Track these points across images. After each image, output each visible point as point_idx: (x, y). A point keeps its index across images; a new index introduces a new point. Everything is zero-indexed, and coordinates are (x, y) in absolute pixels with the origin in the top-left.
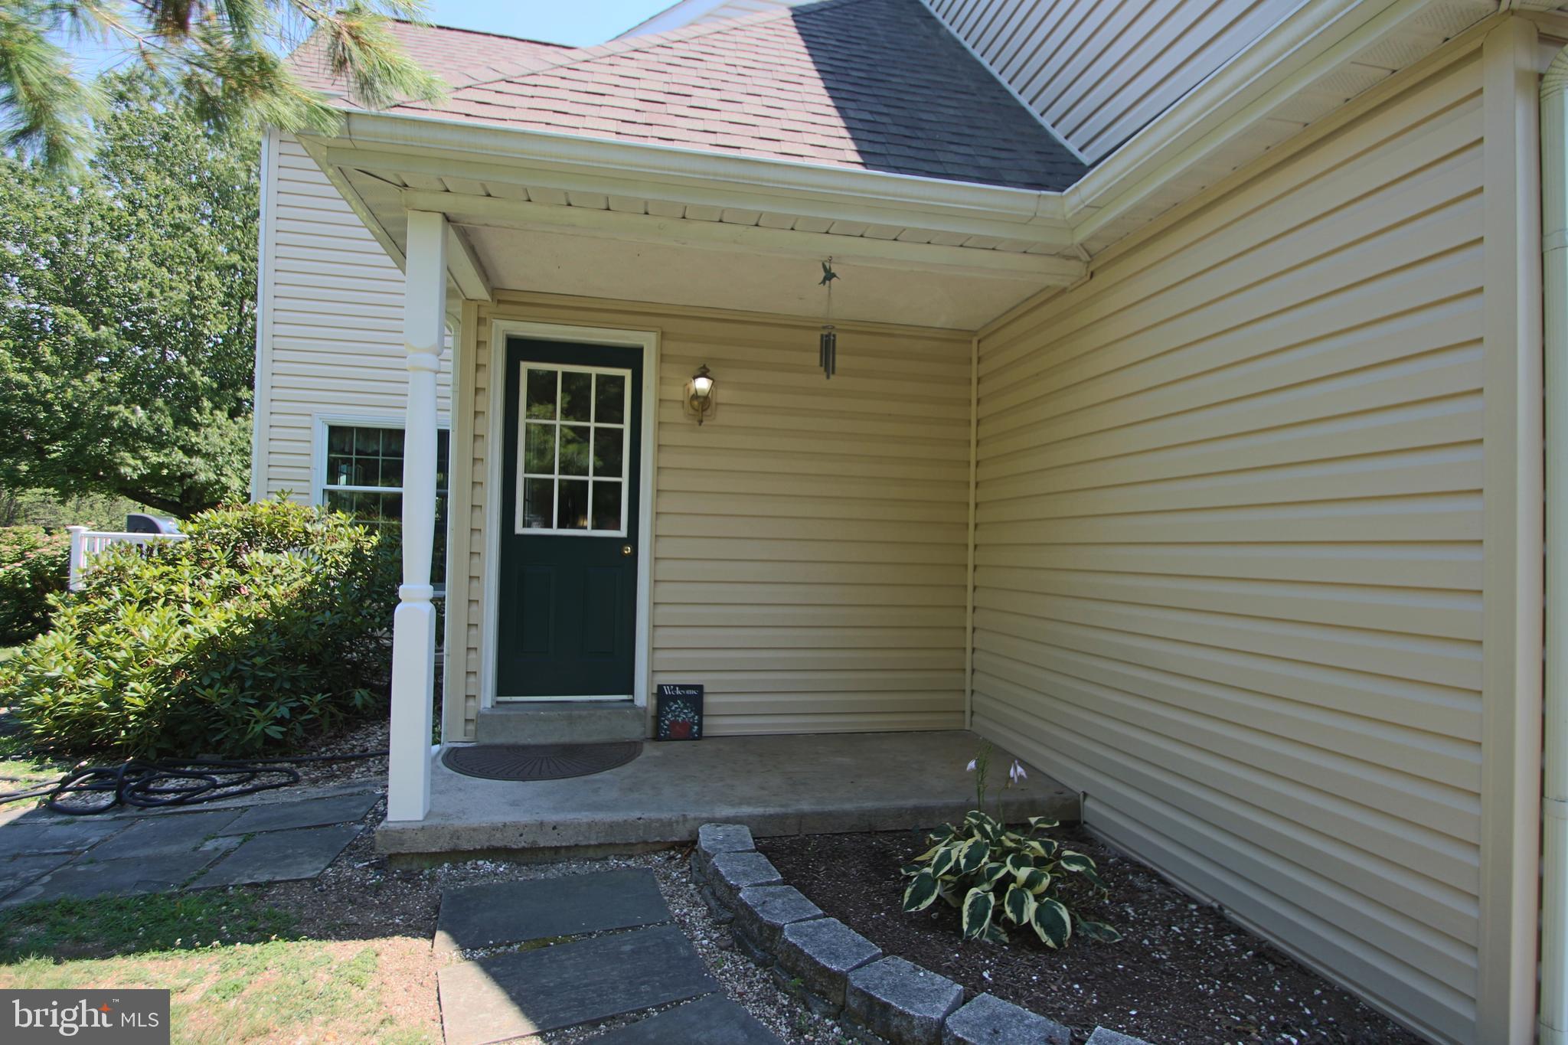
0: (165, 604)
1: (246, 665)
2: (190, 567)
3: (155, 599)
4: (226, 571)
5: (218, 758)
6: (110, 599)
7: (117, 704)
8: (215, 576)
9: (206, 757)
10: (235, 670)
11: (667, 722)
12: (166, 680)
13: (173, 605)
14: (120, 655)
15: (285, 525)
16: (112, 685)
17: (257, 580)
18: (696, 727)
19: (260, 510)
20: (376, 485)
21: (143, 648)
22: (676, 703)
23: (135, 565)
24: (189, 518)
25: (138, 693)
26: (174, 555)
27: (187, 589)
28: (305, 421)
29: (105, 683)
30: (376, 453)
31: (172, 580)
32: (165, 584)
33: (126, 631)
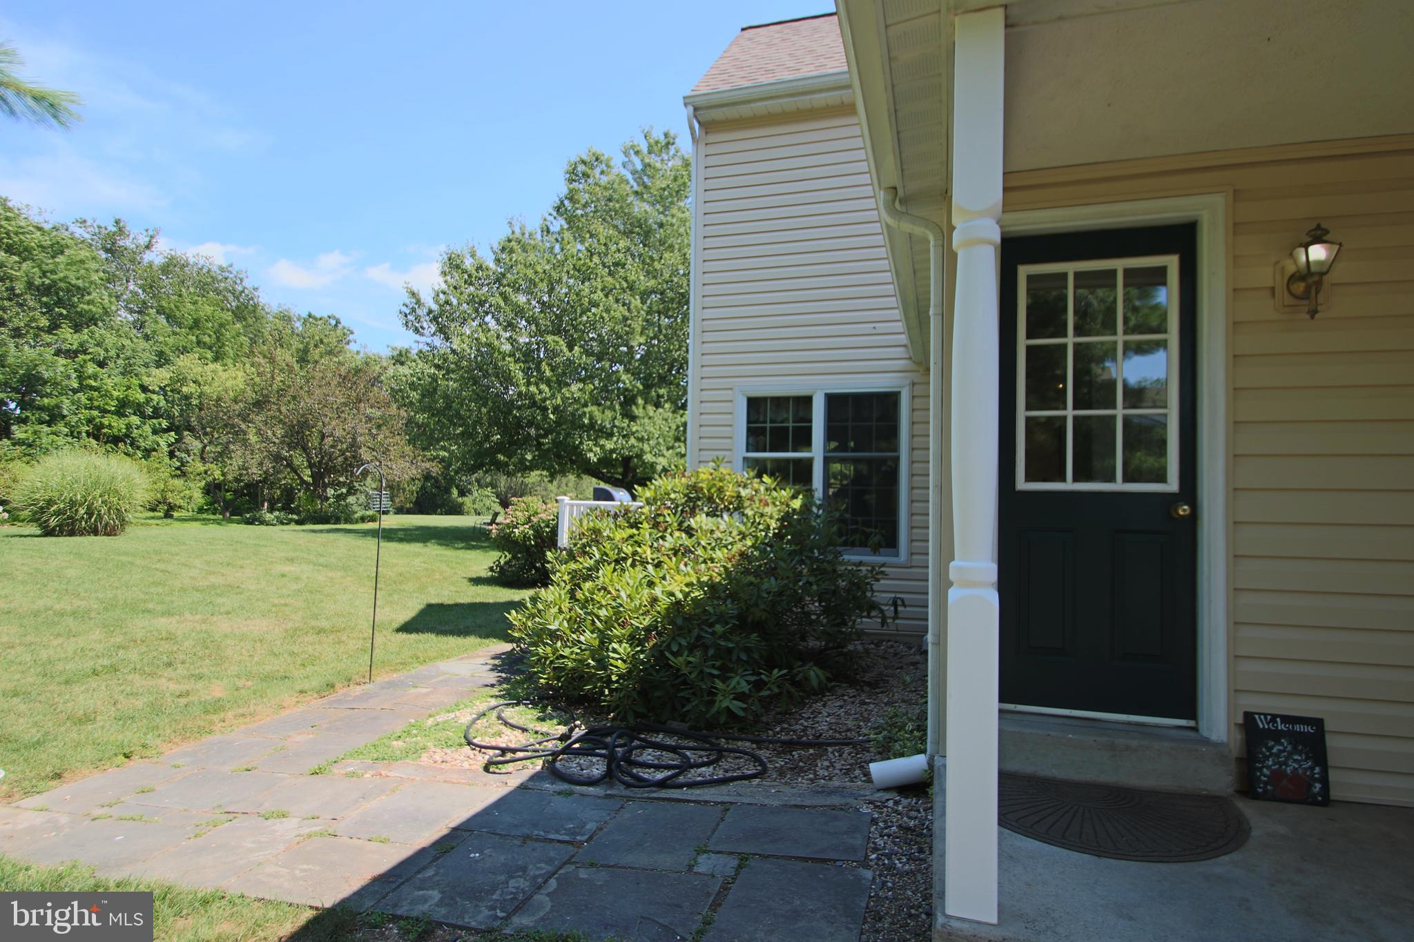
0: (633, 565)
1: (706, 632)
2: (649, 530)
3: (625, 559)
4: (677, 534)
5: (684, 726)
6: (591, 558)
7: (602, 663)
8: (668, 537)
9: (675, 724)
10: (699, 638)
11: (1265, 770)
12: (641, 643)
13: (639, 568)
14: (603, 613)
15: (720, 490)
16: (597, 643)
17: (703, 543)
18: (1318, 786)
19: (702, 476)
20: (787, 451)
21: (621, 609)
22: (1278, 742)
23: (606, 527)
24: (646, 486)
25: (620, 653)
26: (636, 519)
27: (649, 551)
28: (726, 395)
29: (592, 641)
30: (786, 420)
31: (636, 542)
32: (632, 546)
33: (605, 589)
